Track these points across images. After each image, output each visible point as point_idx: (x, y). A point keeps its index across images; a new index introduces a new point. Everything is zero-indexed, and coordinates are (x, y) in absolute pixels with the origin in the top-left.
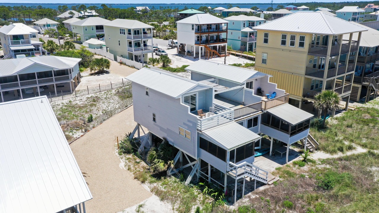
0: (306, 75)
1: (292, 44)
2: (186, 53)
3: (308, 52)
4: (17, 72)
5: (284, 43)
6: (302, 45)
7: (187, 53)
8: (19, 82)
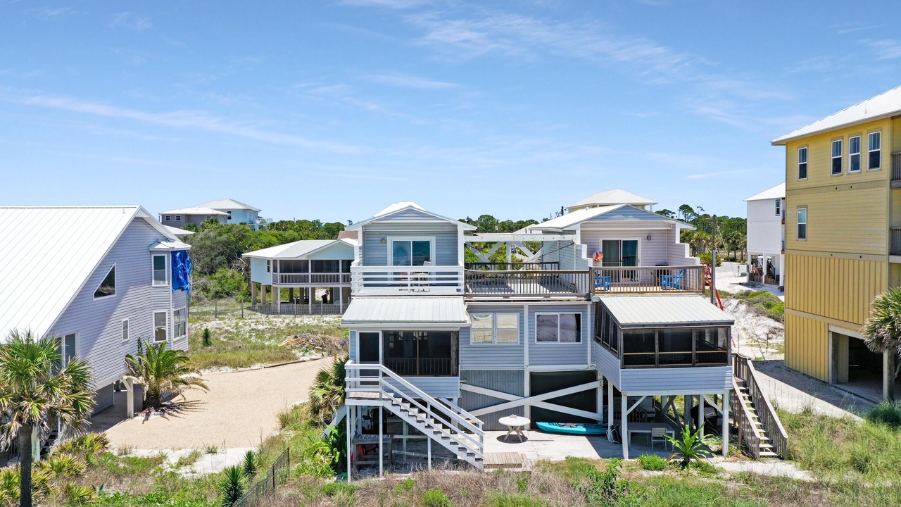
0: (892, 253)
1: (856, 165)
2: (763, 277)
3: (892, 180)
4: (308, 254)
5: (837, 166)
6: (875, 161)
7: (766, 277)
8: (310, 274)
